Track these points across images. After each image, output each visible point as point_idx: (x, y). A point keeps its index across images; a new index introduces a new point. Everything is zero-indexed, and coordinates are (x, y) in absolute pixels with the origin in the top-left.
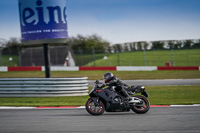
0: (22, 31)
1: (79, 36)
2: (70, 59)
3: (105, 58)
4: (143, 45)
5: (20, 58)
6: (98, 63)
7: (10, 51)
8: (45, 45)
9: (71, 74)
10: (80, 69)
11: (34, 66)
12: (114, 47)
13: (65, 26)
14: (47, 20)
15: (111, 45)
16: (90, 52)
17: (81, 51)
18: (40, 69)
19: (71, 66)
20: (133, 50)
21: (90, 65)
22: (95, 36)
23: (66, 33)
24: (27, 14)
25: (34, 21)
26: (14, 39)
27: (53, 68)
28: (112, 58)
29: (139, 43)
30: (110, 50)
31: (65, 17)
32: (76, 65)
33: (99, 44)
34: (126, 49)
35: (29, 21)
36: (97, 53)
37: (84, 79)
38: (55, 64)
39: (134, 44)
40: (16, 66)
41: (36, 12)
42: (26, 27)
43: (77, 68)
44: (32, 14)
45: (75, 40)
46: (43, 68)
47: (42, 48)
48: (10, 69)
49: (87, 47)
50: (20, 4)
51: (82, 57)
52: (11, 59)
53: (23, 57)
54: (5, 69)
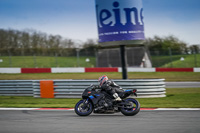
0: (99, 32)
1: (156, 37)
2: (147, 60)
3: (182, 59)
5: (96, 59)
6: (175, 64)
7: (87, 52)
8: (122, 47)
9: (148, 76)
10: (157, 70)
11: (110, 67)
12: (191, 48)
13: (142, 28)
14: (124, 21)
15: (188, 46)
16: (167, 54)
17: (157, 52)
18: (116, 70)
19: (147, 67)
21: (166, 66)
22: (171, 37)
23: (143, 34)
24: (104, 15)
25: (111, 23)
26: (91, 41)
27: (130, 70)
28: (189, 59)
30: (186, 51)
31: (142, 18)
32: (153, 66)
33: (176, 45)
35: (106, 22)
36: (173, 54)
37: (162, 81)
38: (131, 65)
40: (93, 67)
41: (113, 13)
42: (103, 29)
43: (154, 70)
44: (109, 15)
45: (151, 41)
46: (120, 70)
47: (119, 49)
48: (87, 70)
49: (163, 48)
50: (97, 6)
51: (159, 58)
52: (88, 60)
53: (100, 58)
54: (82, 70)
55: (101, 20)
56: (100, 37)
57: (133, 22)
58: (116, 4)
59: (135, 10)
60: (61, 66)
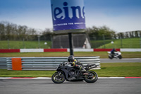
0: (54, 24)
1: (94, 27)
2: (87, 43)
3: (112, 42)
4: (139, 33)
5: (52, 43)
6: (107, 46)
7: (45, 38)
8: (70, 34)
9: (88, 54)
10: (95, 50)
11: (62, 48)
12: (118, 35)
13: (84, 20)
14: (71, 16)
15: (116, 33)
16: (101, 39)
17: (94, 37)
18: (66, 51)
19: (88, 48)
20: (132, 37)
21: (101, 47)
22: (104, 27)
23: (85, 25)
24: (57, 12)
25: (62, 17)
26: (48, 30)
27: (75, 50)
28: (116, 42)
29: (136, 32)
30: (115, 37)
31: (84, 13)
32: (92, 48)
33: (108, 32)
34: (127, 36)
35: (58, 17)
36: (106, 39)
37: (98, 58)
38: (76, 47)
39: (133, 32)
40: (49, 48)
41: (63, 10)
42: (56, 21)
43: (92, 50)
44: (61, 12)
45: (91, 30)
46: (69, 50)
47: (67, 36)
48: (45, 51)
49: (99, 35)
50: (52, 5)
51: (95, 42)
52: (46, 43)
53: (55, 42)
54: (42, 50)
55: (55, 15)
56: (54, 27)
57: (78, 16)
58: (65, 4)
59: (79, 8)
60: (27, 48)
